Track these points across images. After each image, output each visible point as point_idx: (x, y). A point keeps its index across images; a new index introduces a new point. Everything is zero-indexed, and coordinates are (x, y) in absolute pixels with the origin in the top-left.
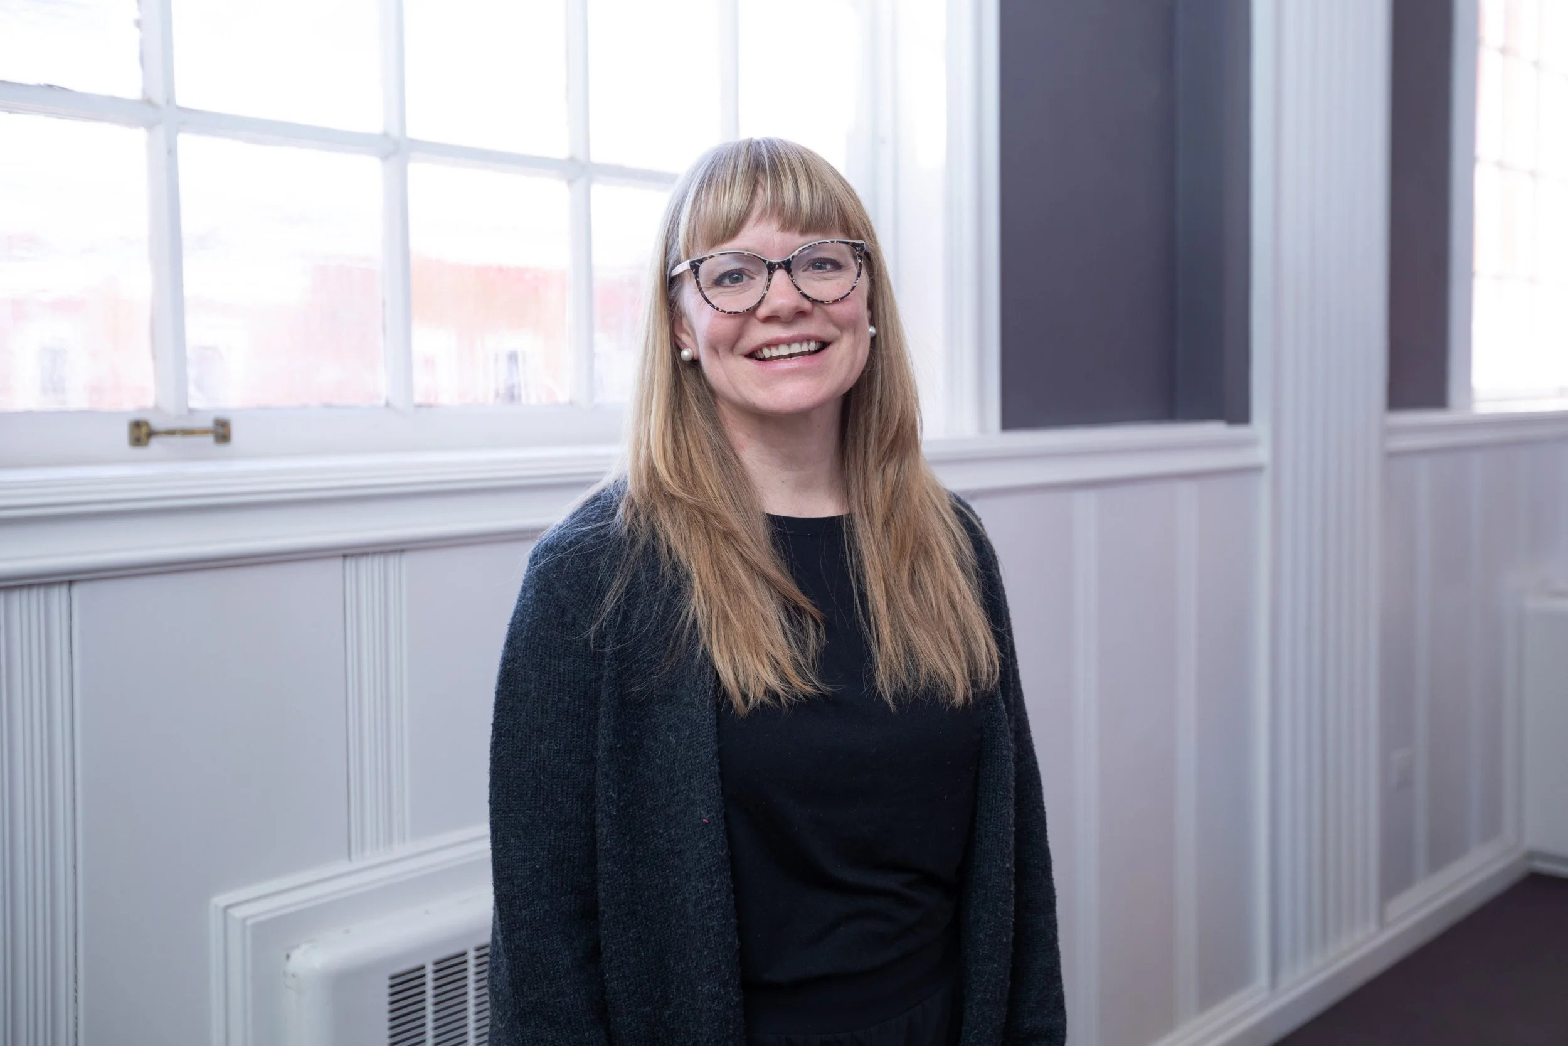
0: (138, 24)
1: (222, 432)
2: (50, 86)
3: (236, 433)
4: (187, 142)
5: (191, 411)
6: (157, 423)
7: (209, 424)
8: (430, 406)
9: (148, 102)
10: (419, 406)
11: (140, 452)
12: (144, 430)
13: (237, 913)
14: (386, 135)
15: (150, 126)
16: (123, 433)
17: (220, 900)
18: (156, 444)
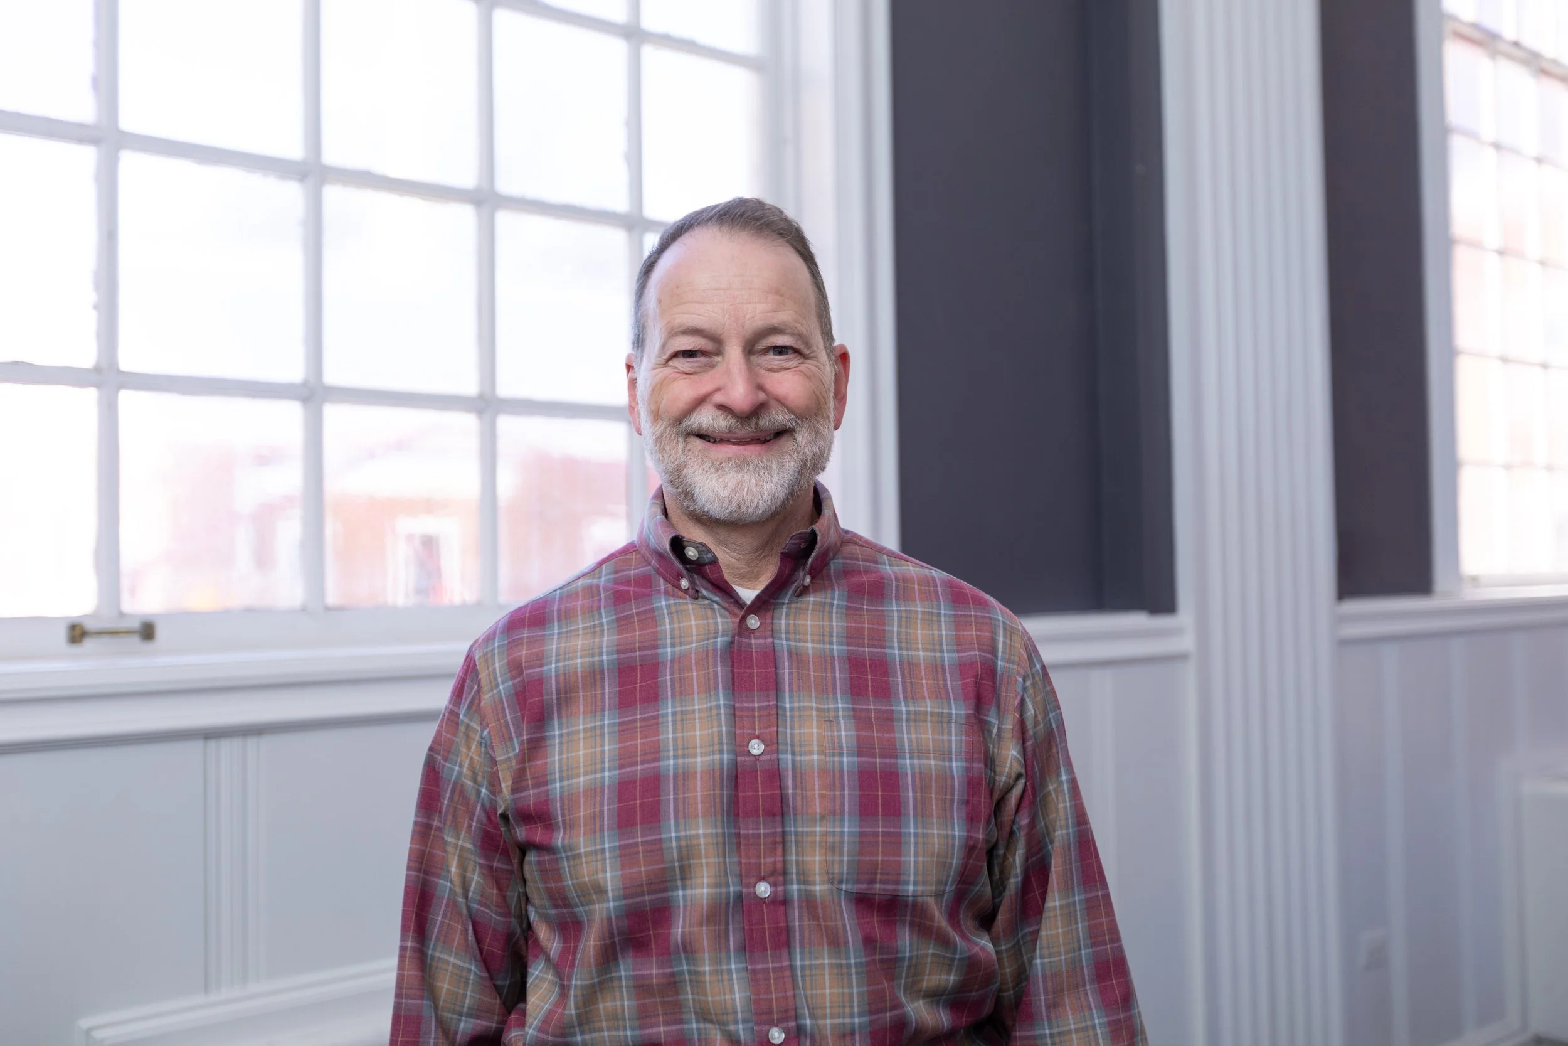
0: (96, 307)
1: (147, 632)
2: (16, 363)
3: (161, 632)
4: (126, 398)
5: (122, 615)
6: (90, 625)
7: (136, 625)
8: (340, 609)
9: (97, 369)
10: (328, 609)
11: (76, 649)
12: (77, 632)
13: (98, 1034)
14: (305, 384)
15: (97, 386)
16: (62, 634)
17: (85, 1023)
18: (89, 644)
